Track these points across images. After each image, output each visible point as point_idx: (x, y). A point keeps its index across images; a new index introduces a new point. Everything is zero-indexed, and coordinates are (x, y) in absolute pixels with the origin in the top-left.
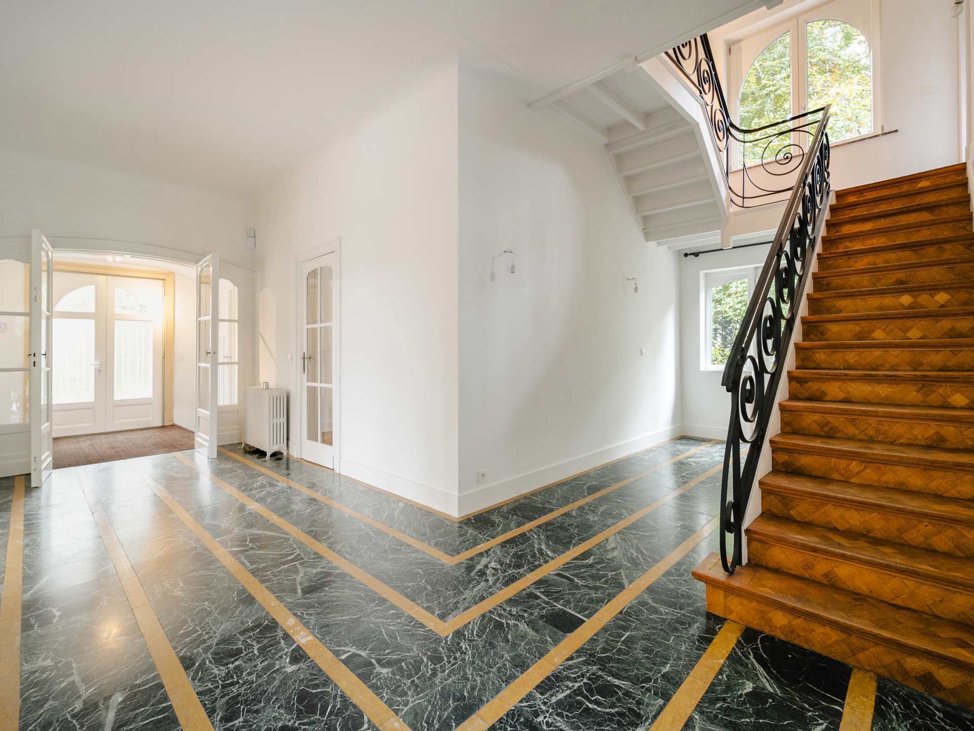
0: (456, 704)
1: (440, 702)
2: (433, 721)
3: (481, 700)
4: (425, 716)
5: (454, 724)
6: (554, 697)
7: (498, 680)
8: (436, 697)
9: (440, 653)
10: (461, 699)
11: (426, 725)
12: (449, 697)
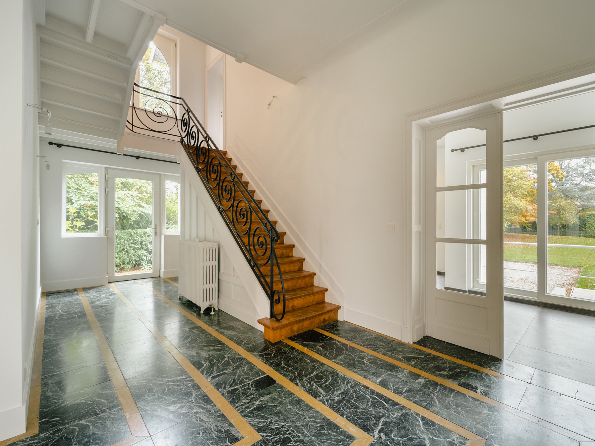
0: (326, 429)
1: (325, 437)
2: (339, 439)
3: (323, 419)
4: (336, 443)
5: (340, 430)
6: (322, 393)
7: (309, 412)
8: (321, 439)
9: (280, 439)
10: (323, 427)
11: (342, 442)
12: (321, 433)
